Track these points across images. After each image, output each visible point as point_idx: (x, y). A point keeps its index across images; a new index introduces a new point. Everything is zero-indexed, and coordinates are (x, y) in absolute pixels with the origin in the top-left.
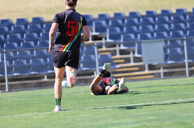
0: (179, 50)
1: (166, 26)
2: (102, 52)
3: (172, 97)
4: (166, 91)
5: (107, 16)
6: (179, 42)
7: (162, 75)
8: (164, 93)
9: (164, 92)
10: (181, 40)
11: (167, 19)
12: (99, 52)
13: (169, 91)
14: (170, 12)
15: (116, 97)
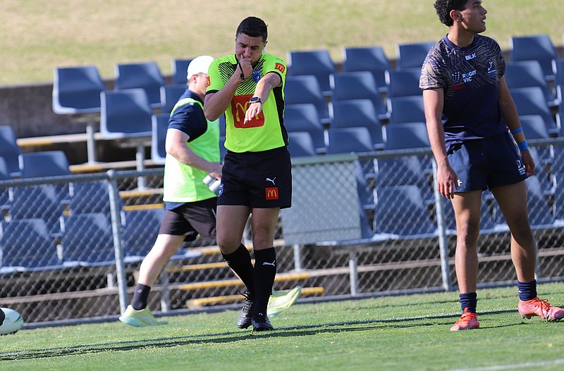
0: (413, 193)
1: (367, 107)
2: (133, 201)
3: (389, 363)
4: (366, 342)
5: (153, 72)
6: (414, 164)
7: (353, 283)
8: (361, 350)
9: (359, 346)
10: (420, 157)
11: (368, 79)
12: (122, 203)
13: (378, 342)
14: (379, 55)
15: (186, 365)
